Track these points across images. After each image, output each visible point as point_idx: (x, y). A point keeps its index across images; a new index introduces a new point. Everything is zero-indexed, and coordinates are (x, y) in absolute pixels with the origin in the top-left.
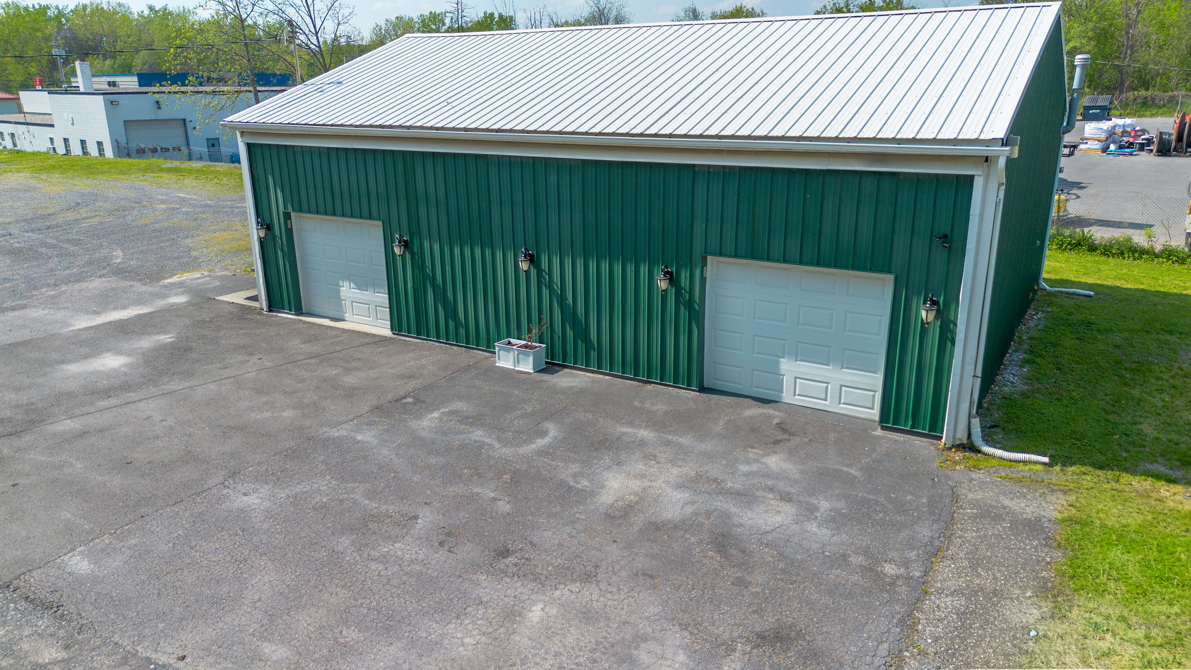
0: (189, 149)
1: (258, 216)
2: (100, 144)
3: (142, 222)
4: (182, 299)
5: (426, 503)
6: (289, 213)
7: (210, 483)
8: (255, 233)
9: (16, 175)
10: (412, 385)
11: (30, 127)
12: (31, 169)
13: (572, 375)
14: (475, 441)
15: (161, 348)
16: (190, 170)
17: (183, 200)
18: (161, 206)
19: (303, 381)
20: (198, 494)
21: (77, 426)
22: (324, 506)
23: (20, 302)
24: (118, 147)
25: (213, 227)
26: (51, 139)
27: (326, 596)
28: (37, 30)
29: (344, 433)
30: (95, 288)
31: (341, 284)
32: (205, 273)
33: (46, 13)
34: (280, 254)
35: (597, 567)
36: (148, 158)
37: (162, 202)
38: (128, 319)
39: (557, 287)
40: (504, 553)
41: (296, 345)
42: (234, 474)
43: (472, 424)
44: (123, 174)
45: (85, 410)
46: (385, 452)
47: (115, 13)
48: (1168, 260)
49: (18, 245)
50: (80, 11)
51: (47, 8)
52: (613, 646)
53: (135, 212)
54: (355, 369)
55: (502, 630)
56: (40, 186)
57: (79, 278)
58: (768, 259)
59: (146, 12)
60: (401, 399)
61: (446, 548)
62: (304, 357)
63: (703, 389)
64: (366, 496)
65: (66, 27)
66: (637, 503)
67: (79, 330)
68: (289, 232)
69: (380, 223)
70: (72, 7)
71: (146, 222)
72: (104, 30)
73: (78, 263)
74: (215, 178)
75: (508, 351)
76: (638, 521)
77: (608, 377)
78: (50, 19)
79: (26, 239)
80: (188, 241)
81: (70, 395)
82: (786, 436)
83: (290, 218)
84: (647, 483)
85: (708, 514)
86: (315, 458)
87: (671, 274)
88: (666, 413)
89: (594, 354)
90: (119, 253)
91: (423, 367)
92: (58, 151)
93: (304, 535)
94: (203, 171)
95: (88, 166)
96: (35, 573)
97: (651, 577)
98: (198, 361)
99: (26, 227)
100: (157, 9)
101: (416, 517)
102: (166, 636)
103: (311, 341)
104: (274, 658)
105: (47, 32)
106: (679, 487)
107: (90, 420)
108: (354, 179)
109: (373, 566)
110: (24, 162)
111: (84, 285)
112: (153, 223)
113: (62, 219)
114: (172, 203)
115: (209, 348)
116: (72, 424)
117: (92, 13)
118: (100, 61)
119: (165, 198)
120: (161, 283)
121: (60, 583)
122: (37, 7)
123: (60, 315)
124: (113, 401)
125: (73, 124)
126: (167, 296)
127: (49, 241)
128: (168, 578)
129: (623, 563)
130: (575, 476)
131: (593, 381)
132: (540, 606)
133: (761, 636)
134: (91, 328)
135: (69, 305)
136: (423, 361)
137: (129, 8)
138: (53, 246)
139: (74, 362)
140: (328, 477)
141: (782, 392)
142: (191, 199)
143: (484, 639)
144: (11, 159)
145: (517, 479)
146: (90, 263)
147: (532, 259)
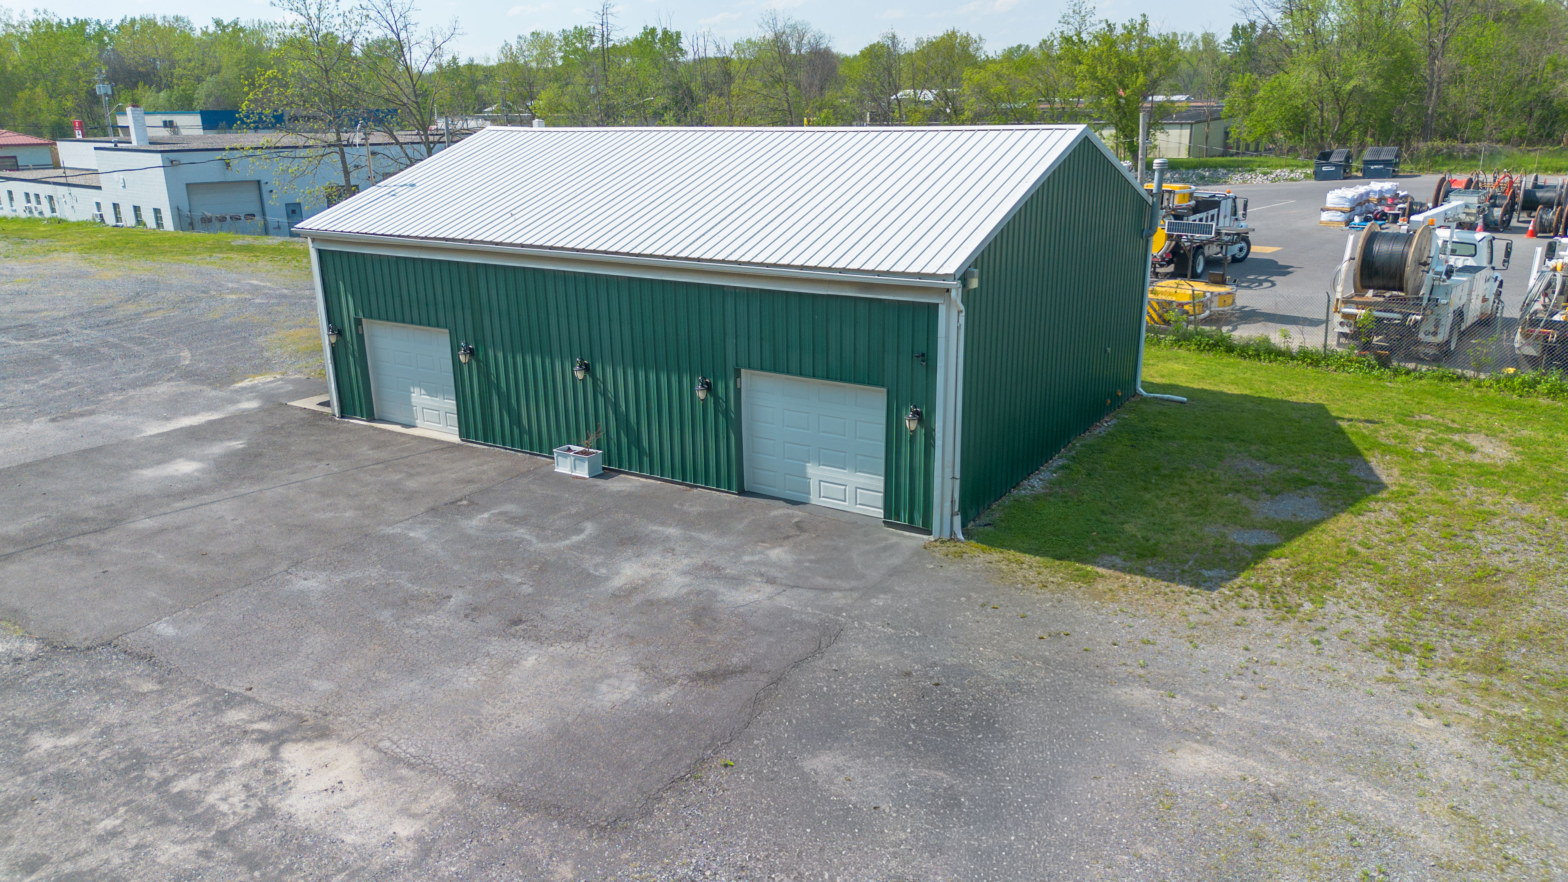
0: (265, 220)
1: (329, 321)
2: (157, 211)
3: (211, 316)
4: (252, 405)
5: (460, 587)
6: (361, 320)
7: (276, 570)
8: (326, 340)
9: (62, 255)
10: (472, 488)
11: (72, 188)
12: (79, 248)
13: (625, 480)
14: (516, 538)
15: (232, 455)
16: (265, 249)
17: (257, 288)
18: (231, 296)
19: (368, 485)
20: (265, 579)
21: (155, 524)
22: (373, 588)
23: (87, 408)
24: (180, 215)
25: (289, 323)
26: (98, 204)
27: (366, 651)
28: (75, 54)
29: (399, 531)
30: (164, 393)
31: (412, 390)
32: (278, 377)
33: (84, 30)
34: (351, 359)
35: (590, 631)
36: (215, 232)
37: (232, 291)
38: (199, 426)
39: (611, 395)
40: (517, 622)
41: (365, 451)
42: (296, 564)
43: (517, 524)
44: (188, 255)
45: (162, 510)
46: (433, 546)
47: (172, 29)
48: (1303, 362)
49: (78, 345)
50: (128, 27)
51: (86, 23)
52: (582, 681)
53: (203, 305)
54: (418, 474)
55: (500, 672)
56: (92, 270)
57: (147, 382)
58: (788, 373)
59: (212, 29)
60: (456, 502)
61: (470, 619)
62: (370, 463)
63: (742, 492)
64: (410, 581)
65: (109, 47)
66: (642, 586)
67: (150, 436)
68: (361, 338)
69: (447, 331)
70: (117, 22)
71: (215, 317)
72: (157, 53)
73: (145, 365)
74: (293, 259)
75: (565, 457)
76: (637, 599)
77: (659, 482)
78: (89, 38)
79: (85, 337)
80: (260, 339)
81: (147, 497)
82: (798, 533)
83: (361, 324)
84: (657, 570)
85: (698, 593)
86: (369, 551)
87: (708, 384)
88: (699, 514)
89: (646, 460)
90: (186, 353)
91: (484, 472)
92: (107, 222)
93: (352, 609)
94: (280, 249)
95: (146, 244)
96: (130, 635)
97: (632, 637)
98: (267, 466)
99: (83, 323)
100: (225, 23)
101: (449, 597)
102: (237, 675)
103: (379, 447)
104: (321, 689)
105: (87, 56)
106: (684, 573)
107: (168, 519)
108: (421, 287)
109: (407, 631)
110: (69, 237)
111: (152, 389)
112: (222, 318)
113: (122, 313)
114: (243, 293)
115: (279, 454)
116: (151, 523)
117: (143, 30)
118: (154, 94)
119: (235, 285)
120: (231, 388)
121: (151, 642)
122: (73, 22)
123: (130, 421)
124: (187, 503)
125: (124, 187)
126: (238, 402)
127: (111, 339)
128: (239, 638)
129: (612, 629)
130: (596, 566)
131: (644, 486)
132: (534, 657)
133: (700, 676)
134: (163, 434)
135: (139, 411)
136: (485, 467)
137: (189, 22)
138: (115, 346)
139: (148, 468)
140: (379, 566)
141: (810, 494)
142: (264, 286)
143: (484, 678)
144: (53, 232)
145: (544, 567)
146: (156, 365)
147: (587, 368)
